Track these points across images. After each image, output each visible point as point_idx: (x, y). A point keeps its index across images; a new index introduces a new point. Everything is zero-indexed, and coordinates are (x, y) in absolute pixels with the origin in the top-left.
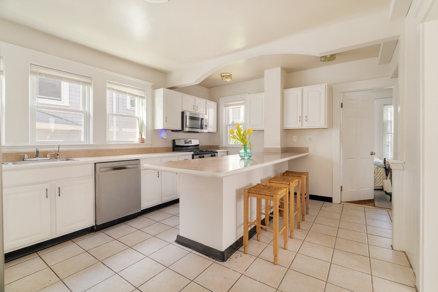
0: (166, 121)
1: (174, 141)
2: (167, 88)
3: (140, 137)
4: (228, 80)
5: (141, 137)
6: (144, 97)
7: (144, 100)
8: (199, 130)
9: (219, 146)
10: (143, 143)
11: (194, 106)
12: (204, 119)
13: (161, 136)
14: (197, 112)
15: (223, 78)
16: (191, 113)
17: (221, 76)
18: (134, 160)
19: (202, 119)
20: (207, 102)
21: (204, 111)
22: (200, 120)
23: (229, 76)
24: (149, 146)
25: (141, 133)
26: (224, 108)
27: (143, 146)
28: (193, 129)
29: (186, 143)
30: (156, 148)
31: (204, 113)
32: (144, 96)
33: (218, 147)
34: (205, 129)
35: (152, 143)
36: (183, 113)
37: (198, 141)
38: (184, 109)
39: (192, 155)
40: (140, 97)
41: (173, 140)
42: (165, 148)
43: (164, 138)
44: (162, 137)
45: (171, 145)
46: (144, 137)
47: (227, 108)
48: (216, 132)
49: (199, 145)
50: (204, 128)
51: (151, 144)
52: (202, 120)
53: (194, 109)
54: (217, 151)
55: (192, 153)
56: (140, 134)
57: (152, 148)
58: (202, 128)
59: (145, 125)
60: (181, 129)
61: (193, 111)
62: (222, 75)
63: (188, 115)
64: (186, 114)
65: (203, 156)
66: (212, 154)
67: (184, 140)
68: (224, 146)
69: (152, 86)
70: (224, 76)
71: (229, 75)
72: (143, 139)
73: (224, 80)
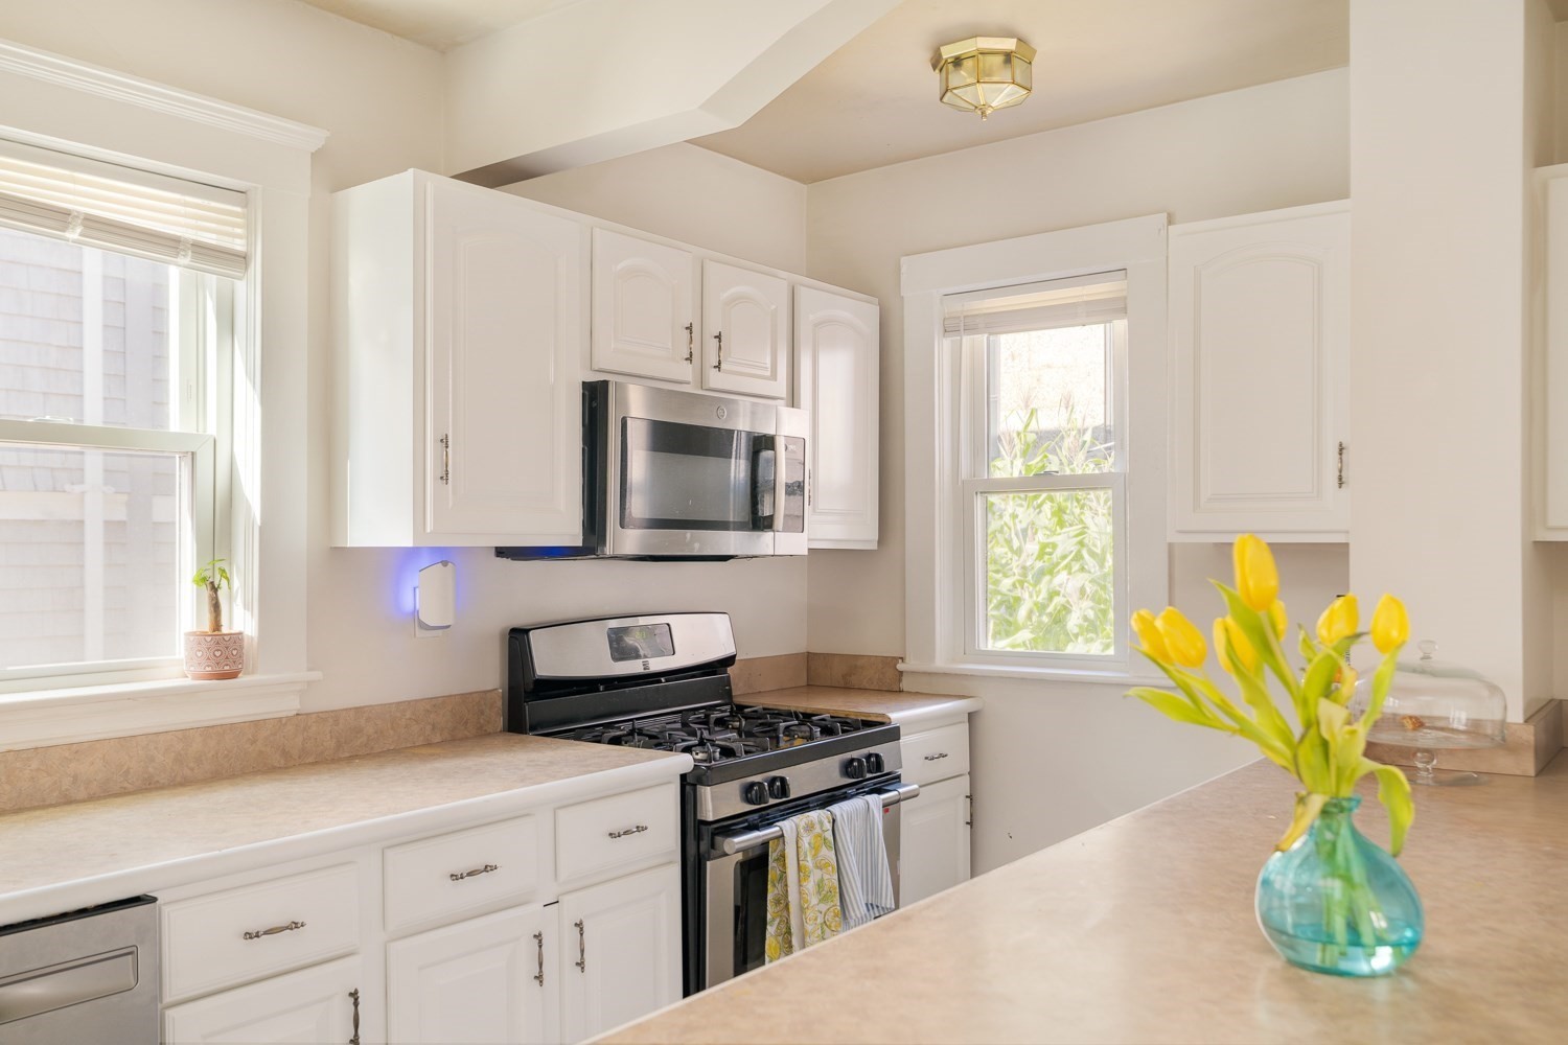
0: (445, 478)
1: (518, 638)
2: (455, 177)
3: (207, 627)
4: (1000, 95)
5: (217, 626)
6: (242, 259)
7: (241, 287)
8: (731, 541)
9: (900, 666)
10: (233, 675)
11: (690, 328)
12: (780, 444)
13: (408, 603)
14: (716, 380)
15: (954, 80)
16: (661, 394)
17: (937, 62)
18: (83, 912)
19: (761, 444)
20: (804, 294)
21: (774, 376)
22: (741, 447)
23: (1008, 57)
24: (288, 706)
25: (214, 589)
26: (943, 347)
27: (234, 705)
28: (689, 533)
29: (621, 652)
30: (358, 710)
31: (780, 387)
32: (239, 245)
33: (890, 680)
34: (786, 529)
35: (317, 675)
36: (595, 398)
37: (721, 623)
38: (609, 360)
39: (683, 777)
40: (202, 250)
41: (514, 631)
42: (436, 704)
43: (431, 623)
44: (415, 613)
45: (490, 676)
46: (241, 620)
47: (967, 340)
48: (874, 546)
49: (729, 661)
50: (779, 522)
51: (309, 683)
52: (766, 454)
53: (690, 359)
54: (897, 715)
55: (684, 762)
56: (206, 593)
57: (322, 717)
58: (759, 522)
59: (249, 508)
60: (580, 544)
61: (686, 372)
62: (948, 52)
63: (635, 408)
64: (623, 402)
65: (783, 780)
66: (855, 754)
67: (614, 624)
68: (940, 663)
69: (317, 156)
70: (958, 62)
71: (1010, 44)
72: (237, 639)
73: (967, 94)
